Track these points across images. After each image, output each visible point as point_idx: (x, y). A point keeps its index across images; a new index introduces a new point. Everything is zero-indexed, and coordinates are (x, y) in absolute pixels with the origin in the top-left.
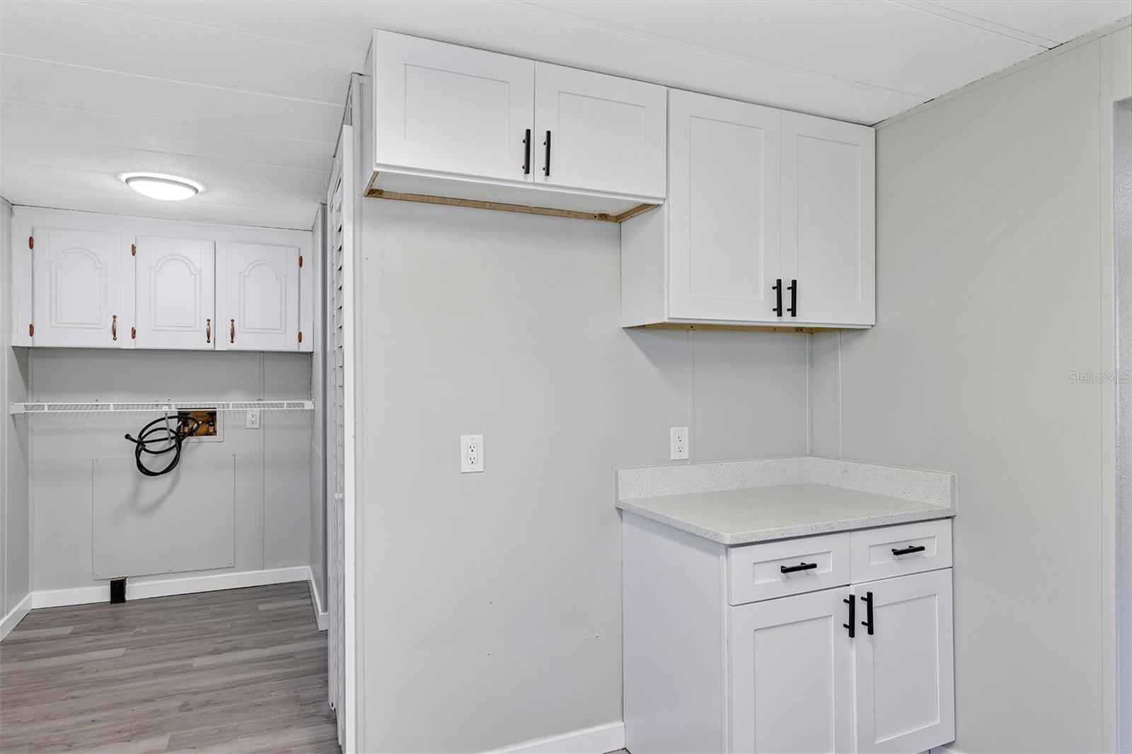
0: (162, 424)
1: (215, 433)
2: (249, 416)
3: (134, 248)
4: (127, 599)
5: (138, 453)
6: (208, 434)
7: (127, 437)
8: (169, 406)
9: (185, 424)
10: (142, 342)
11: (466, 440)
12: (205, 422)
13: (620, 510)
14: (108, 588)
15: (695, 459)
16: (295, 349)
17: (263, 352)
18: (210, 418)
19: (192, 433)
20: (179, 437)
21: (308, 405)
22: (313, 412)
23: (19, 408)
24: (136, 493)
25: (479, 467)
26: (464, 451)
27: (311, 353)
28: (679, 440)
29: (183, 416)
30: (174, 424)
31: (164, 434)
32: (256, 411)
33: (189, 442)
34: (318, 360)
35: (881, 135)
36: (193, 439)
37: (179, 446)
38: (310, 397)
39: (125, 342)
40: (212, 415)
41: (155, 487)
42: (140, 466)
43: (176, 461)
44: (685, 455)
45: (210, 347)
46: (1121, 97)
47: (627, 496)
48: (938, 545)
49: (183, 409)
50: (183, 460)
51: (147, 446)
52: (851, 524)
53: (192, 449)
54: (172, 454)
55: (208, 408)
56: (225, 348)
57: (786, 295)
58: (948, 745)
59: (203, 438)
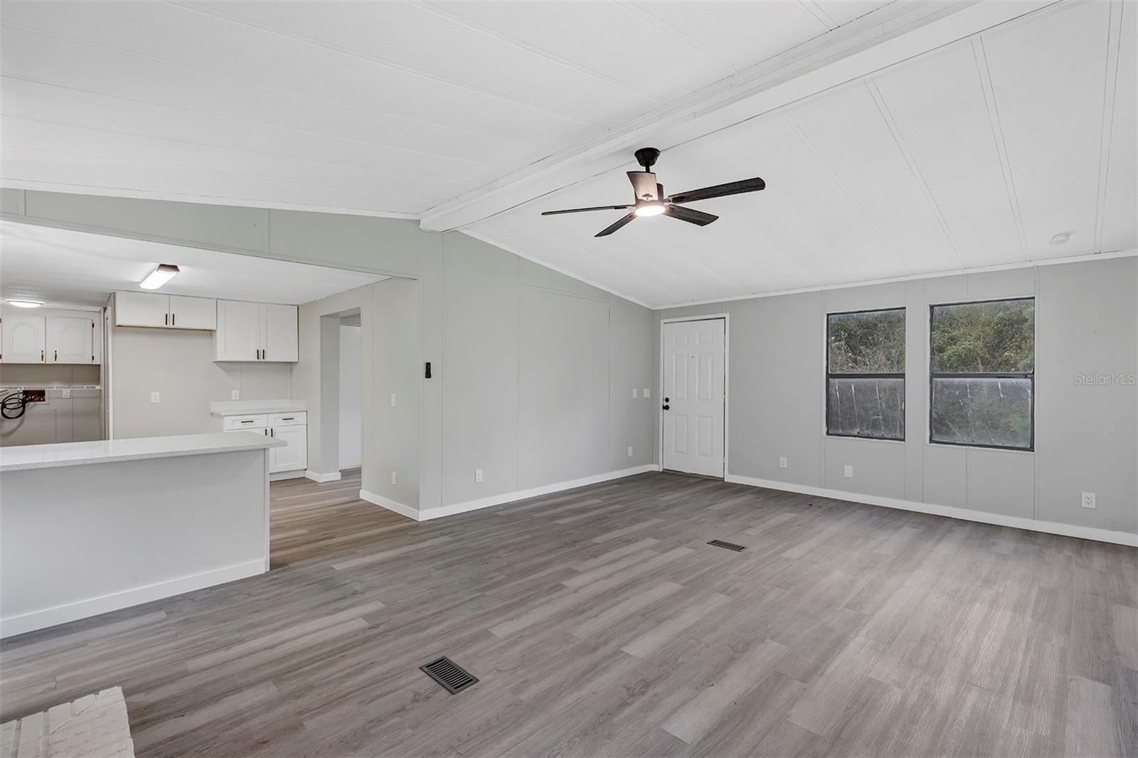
0: (16, 396)
1: (44, 400)
2: (65, 393)
5: (2, 409)
6: (39, 400)
8: (21, 388)
9: (28, 396)
10: (5, 361)
11: (153, 394)
12: (40, 395)
13: (212, 414)
15: (241, 399)
16: (91, 363)
17: (72, 365)
19: (31, 400)
20: (24, 402)
21: (98, 387)
22: (100, 390)
25: (158, 401)
26: (152, 397)
27: (99, 365)
28: (235, 394)
29: (26, 393)
30: (21, 396)
31: (16, 401)
32: (69, 391)
33: (30, 405)
34: (102, 367)
35: (299, 309)
36: (32, 403)
37: (24, 406)
38: (99, 384)
40: (43, 392)
41: (11, 424)
42: (3, 414)
43: (22, 413)
44: (238, 398)
45: (43, 362)
46: (322, 315)
47: (213, 410)
48: (301, 418)
49: (26, 389)
50: (26, 412)
51: (8, 406)
52: (267, 412)
53: (31, 408)
54: (21, 410)
55: (42, 389)
56: (51, 363)
57: (261, 354)
58: (306, 470)
59: (37, 403)
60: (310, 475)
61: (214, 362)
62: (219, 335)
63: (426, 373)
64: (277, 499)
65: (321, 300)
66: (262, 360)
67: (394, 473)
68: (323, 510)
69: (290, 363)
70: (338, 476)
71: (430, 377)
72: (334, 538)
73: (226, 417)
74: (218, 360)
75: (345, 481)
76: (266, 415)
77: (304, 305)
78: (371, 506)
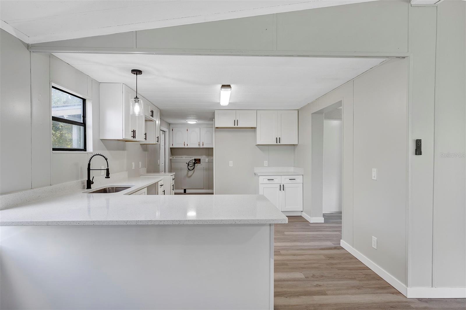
0: (192, 161)
1: (200, 163)
2: (206, 160)
3: (187, 130)
4: (186, 192)
5: (188, 166)
6: (199, 163)
7: (186, 163)
8: (193, 158)
9: (195, 161)
10: (188, 147)
11: (230, 162)
13: (255, 174)
14: (183, 190)
15: (269, 166)
17: (209, 148)
18: (199, 160)
19: (197, 163)
20: (194, 164)
23: (171, 158)
24: (188, 173)
25: (232, 166)
28: (266, 163)
29: (195, 160)
30: (194, 161)
31: (192, 163)
32: (208, 159)
33: (196, 165)
35: (299, 111)
36: (197, 164)
37: (194, 165)
39: (186, 147)
40: (200, 159)
41: (191, 173)
42: (188, 169)
43: (194, 168)
44: (267, 165)
45: (199, 147)
46: (312, 112)
47: (255, 172)
48: (299, 179)
49: (195, 158)
50: (195, 168)
51: (189, 165)
52: (281, 174)
53: (197, 166)
54: (193, 167)
55: (199, 158)
56: (202, 147)
57: (278, 140)
58: (302, 211)
59: (198, 164)
60: (305, 215)
61: (256, 145)
62: (258, 130)
63: (416, 150)
64: (286, 233)
65: (312, 103)
66: (279, 144)
67: (374, 239)
68: (314, 252)
69: (294, 145)
70: (321, 220)
71: (421, 154)
72: (326, 294)
73: (260, 177)
74: (257, 144)
75: (327, 225)
76: (280, 176)
77: (302, 108)
78: (351, 258)
